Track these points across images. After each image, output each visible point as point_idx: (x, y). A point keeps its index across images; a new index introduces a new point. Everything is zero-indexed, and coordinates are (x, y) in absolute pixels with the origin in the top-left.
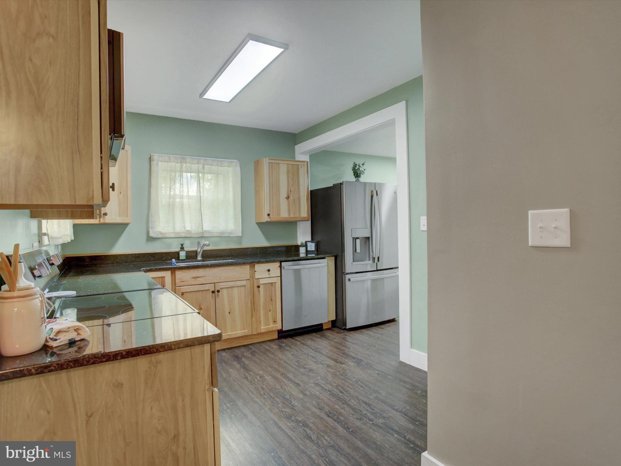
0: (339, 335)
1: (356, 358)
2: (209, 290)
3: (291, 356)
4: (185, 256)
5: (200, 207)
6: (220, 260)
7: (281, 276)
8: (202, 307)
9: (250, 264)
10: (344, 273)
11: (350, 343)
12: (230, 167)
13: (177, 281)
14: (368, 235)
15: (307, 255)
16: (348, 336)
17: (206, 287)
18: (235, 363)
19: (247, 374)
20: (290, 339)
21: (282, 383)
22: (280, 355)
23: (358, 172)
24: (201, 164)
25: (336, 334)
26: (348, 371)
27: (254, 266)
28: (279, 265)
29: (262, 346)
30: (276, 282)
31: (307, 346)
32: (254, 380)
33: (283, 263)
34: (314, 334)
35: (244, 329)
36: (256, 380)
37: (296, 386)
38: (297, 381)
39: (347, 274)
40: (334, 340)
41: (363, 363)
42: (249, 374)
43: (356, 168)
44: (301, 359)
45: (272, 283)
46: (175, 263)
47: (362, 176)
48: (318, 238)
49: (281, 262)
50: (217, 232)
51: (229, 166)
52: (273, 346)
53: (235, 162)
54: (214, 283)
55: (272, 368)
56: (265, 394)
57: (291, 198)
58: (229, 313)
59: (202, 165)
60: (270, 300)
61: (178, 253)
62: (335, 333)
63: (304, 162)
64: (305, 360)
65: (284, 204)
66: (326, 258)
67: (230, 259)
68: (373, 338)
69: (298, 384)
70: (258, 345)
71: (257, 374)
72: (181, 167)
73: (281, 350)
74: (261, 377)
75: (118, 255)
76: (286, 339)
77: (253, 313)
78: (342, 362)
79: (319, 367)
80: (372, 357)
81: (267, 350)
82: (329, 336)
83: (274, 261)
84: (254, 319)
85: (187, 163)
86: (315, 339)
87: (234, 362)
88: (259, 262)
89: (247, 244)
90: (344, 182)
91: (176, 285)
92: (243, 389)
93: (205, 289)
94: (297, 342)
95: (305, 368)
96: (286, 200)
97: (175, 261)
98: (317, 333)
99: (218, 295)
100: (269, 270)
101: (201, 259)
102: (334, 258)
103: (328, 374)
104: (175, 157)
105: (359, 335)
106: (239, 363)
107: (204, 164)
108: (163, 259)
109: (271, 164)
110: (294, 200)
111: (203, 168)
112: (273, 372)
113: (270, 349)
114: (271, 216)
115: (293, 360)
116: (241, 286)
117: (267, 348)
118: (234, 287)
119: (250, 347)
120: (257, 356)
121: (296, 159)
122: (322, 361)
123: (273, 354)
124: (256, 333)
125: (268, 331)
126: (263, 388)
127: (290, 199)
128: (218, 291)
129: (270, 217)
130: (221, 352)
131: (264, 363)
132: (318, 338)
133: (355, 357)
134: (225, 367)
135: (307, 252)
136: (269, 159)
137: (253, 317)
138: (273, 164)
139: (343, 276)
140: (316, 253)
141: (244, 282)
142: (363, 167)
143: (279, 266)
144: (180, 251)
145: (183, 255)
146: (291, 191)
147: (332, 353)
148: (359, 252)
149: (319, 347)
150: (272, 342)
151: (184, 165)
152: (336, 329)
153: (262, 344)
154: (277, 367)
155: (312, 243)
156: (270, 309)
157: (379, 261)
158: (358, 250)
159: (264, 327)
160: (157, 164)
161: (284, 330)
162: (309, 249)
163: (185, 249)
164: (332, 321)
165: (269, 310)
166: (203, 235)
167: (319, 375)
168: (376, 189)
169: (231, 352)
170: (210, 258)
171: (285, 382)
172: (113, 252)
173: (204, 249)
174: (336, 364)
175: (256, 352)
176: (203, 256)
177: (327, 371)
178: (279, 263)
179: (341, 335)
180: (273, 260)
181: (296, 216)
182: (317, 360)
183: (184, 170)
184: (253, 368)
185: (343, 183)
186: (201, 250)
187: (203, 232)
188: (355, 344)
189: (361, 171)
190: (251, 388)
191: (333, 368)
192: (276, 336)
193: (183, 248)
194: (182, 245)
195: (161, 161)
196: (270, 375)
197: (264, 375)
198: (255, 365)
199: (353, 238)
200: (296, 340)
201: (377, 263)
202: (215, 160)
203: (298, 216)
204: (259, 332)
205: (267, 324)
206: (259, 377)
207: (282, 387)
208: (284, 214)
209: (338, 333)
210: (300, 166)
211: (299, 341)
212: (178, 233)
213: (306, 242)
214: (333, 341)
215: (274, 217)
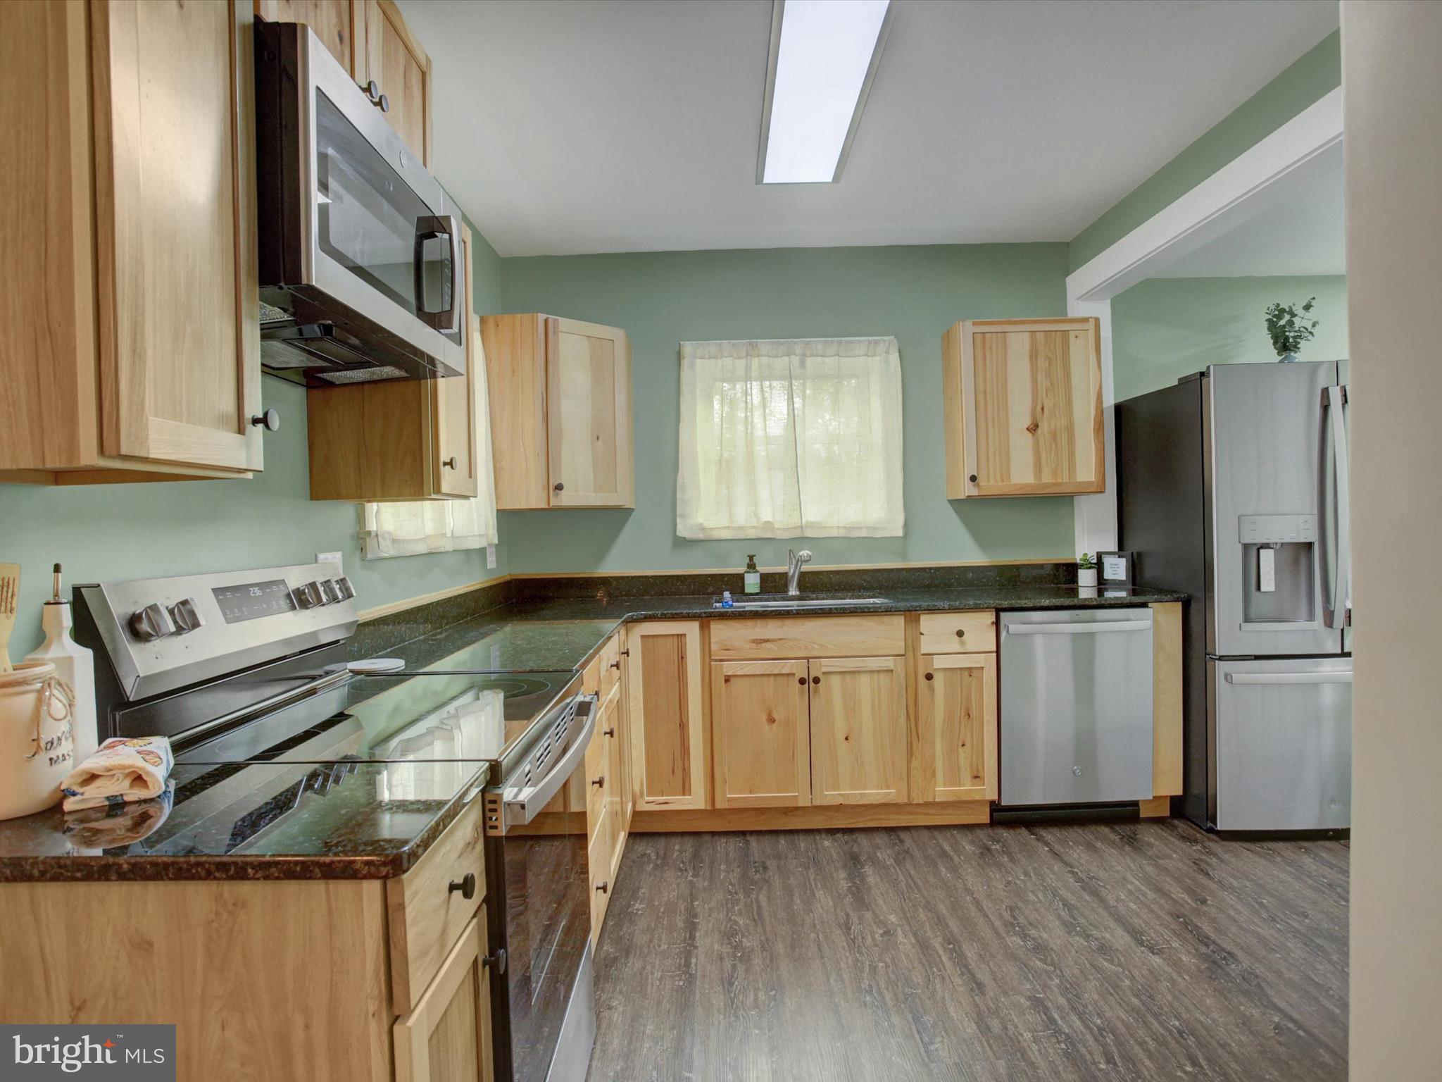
0: (1185, 846)
1: (1214, 942)
2: (794, 674)
3: (1002, 886)
4: (759, 585)
5: (794, 463)
6: (845, 599)
7: (998, 652)
8: (776, 716)
9: (908, 613)
10: (1209, 656)
11: (1216, 883)
12: (875, 356)
13: (714, 647)
14: (1311, 535)
15: (1100, 592)
16: (1215, 855)
17: (787, 667)
18: (842, 875)
19: (854, 917)
20: (1024, 831)
21: (935, 969)
22: (971, 877)
23: (1287, 333)
24: (795, 354)
25: (1177, 842)
26: (1165, 983)
27: (918, 620)
28: (994, 620)
29: (935, 838)
30: (983, 668)
31: (1066, 863)
32: (863, 938)
33: (1003, 615)
34: (1104, 830)
35: (888, 788)
36: (869, 940)
37: (972, 990)
38: (983, 975)
39: (1221, 658)
40: (1160, 862)
41: (1233, 966)
42: (861, 918)
43: (1282, 322)
44: (1026, 902)
45: (970, 669)
46: (730, 603)
47: (1303, 344)
48: (1134, 545)
49: (998, 611)
50: (838, 527)
51: (870, 354)
52: (964, 844)
53: (884, 340)
54: (808, 659)
55: (929, 914)
56: (870, 992)
57: (1044, 428)
58: (847, 739)
59: (797, 358)
60: (963, 715)
61: (740, 578)
62: (1172, 839)
63: (1086, 320)
64: (1036, 910)
65: (1021, 444)
66: (1150, 605)
67: (872, 598)
68: (1310, 882)
69: (980, 987)
70: (925, 833)
71: (880, 921)
72: (748, 369)
73: (981, 862)
74: (887, 933)
75: (611, 577)
76: (1012, 832)
77: (914, 747)
78: (1158, 944)
79: (1072, 945)
80: (1278, 955)
81: (944, 854)
82: (1150, 845)
83: (976, 608)
84: (915, 764)
85: (761, 356)
86: (1099, 845)
87: (841, 871)
88: (932, 610)
89: (922, 558)
90: (1212, 367)
91: (713, 658)
92: (822, 957)
93: (784, 672)
94: (1040, 844)
95: (1025, 937)
96: (1029, 435)
97: (730, 596)
98: (1112, 828)
99: (816, 691)
100: (960, 634)
101: (798, 593)
102: (1179, 606)
103: (1091, 977)
104: (733, 345)
105: (1257, 859)
106: (851, 877)
107: (805, 355)
108: (709, 591)
109: (979, 337)
110: (1054, 436)
111: (803, 364)
112: (927, 928)
113: (952, 854)
114: (982, 481)
115: (1002, 901)
116: (879, 671)
117: (947, 848)
118: (860, 672)
119: (903, 835)
120: (908, 865)
121: (1071, 315)
122: (1091, 924)
123: (954, 869)
124: (921, 802)
125: (954, 799)
126: (874, 969)
127: (1039, 430)
128: (817, 680)
129: (978, 486)
130: (823, 836)
131: (916, 891)
132: (1113, 843)
133: (1213, 936)
134: (809, 881)
135: (1102, 584)
136: (974, 324)
137: (914, 757)
138: (987, 335)
139: (1209, 664)
140: (1131, 587)
141: (887, 660)
142: (1307, 315)
143: (993, 623)
144: (747, 572)
145: (752, 583)
146: (1042, 409)
147: (1134, 907)
148: (1273, 589)
149: (1102, 874)
150: (968, 833)
151: (755, 361)
152: (1181, 825)
153: (936, 833)
154: (944, 911)
155: (1119, 557)
156: (963, 741)
157: (1350, 625)
158: (1268, 584)
159: (945, 786)
160: (692, 365)
161: (1003, 803)
162: (1108, 575)
163: (757, 568)
164: (1174, 799)
165: (961, 744)
166: (803, 533)
167: (1061, 971)
168: (1342, 383)
169: (846, 843)
170: (822, 591)
171: (944, 967)
172: (600, 571)
173: (802, 570)
174: (1133, 946)
175: (912, 856)
176: (802, 586)
177: (1093, 966)
178: (994, 613)
179: (1195, 848)
180: (975, 604)
181: (1059, 481)
182: (1075, 919)
183: (754, 374)
184: (881, 901)
185: (1209, 373)
186: (794, 572)
187: (801, 527)
188: (1231, 889)
189: (1302, 329)
190: (845, 961)
191: (1116, 960)
192: (984, 817)
193: (755, 565)
194: (751, 558)
195: (702, 358)
196: (915, 935)
197: (899, 929)
198: (890, 892)
199: (1246, 547)
200: (1040, 839)
201: (1342, 630)
202: (832, 343)
203: (1066, 480)
204: (930, 799)
205: (954, 779)
206: (881, 931)
207: (928, 981)
208: (1022, 476)
209: (1185, 838)
210: (1072, 335)
211: (1047, 844)
212: (741, 528)
213: (1100, 556)
214: (1157, 866)
215: (992, 482)
